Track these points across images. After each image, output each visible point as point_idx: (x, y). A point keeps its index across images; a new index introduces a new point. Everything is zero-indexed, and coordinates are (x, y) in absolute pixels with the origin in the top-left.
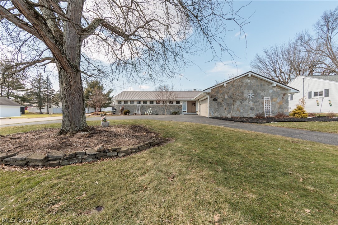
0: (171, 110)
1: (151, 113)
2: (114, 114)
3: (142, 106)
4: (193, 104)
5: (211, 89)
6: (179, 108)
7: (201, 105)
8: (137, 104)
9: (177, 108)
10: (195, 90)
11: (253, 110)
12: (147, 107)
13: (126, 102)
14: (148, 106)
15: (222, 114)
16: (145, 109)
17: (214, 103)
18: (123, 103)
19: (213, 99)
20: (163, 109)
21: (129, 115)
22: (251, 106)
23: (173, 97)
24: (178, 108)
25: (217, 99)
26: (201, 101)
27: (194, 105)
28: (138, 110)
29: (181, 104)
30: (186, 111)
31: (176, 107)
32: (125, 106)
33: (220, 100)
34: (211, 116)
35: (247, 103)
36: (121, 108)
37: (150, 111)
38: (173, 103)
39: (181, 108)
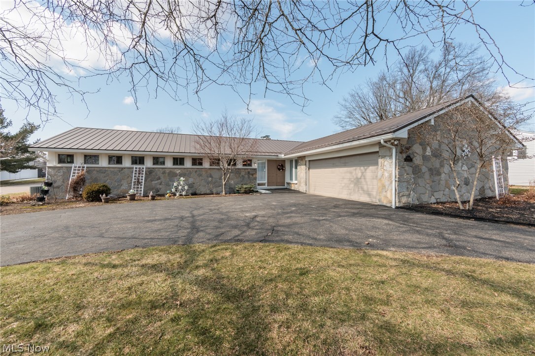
0: (232, 182)
1: (184, 193)
2: (41, 199)
3: (150, 172)
4: (279, 166)
5: (409, 128)
6: (251, 176)
7: (296, 168)
8: (135, 166)
9: (246, 176)
10: (267, 136)
11: (467, 185)
12: (164, 173)
13: (90, 158)
14: (167, 171)
15: (422, 196)
16: (159, 178)
17: (407, 168)
18: (79, 162)
19: (404, 156)
20: (210, 179)
21: (107, 201)
22: (466, 176)
24: (249, 177)
25: (412, 156)
26: (309, 161)
27: (283, 169)
28: (139, 183)
29: (255, 166)
30: (266, 182)
31: (243, 173)
32: (89, 171)
33: (417, 160)
34: (401, 205)
35: (460, 169)
36: (73, 178)
37: (180, 187)
39: (254, 176)
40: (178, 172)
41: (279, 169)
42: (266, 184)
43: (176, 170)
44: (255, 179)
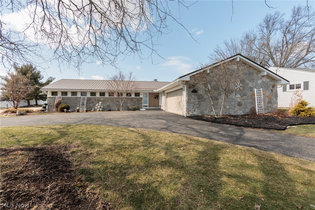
0: (129, 105)
1: (101, 109)
3: (89, 99)
4: (157, 96)
6: (139, 102)
7: (167, 98)
8: (82, 97)
9: (137, 102)
10: (156, 80)
11: (240, 106)
12: (95, 100)
13: (65, 93)
14: (97, 99)
15: (204, 111)
16: (93, 103)
17: (193, 96)
18: (59, 95)
19: (192, 90)
20: (118, 103)
21: (67, 112)
22: (239, 100)
23: (131, 88)
24: (138, 102)
25: (197, 90)
26: (167, 93)
27: (157, 98)
28: (83, 104)
29: (141, 96)
30: (148, 105)
31: (135, 100)
32: (63, 99)
33: (201, 92)
34: (189, 115)
35: (234, 97)
36: (56, 102)
37: (99, 107)
38: (131, 95)
39: (141, 102)
40: (102, 100)
41: (155, 98)
42: (148, 106)
43: (101, 98)
44: (142, 103)
